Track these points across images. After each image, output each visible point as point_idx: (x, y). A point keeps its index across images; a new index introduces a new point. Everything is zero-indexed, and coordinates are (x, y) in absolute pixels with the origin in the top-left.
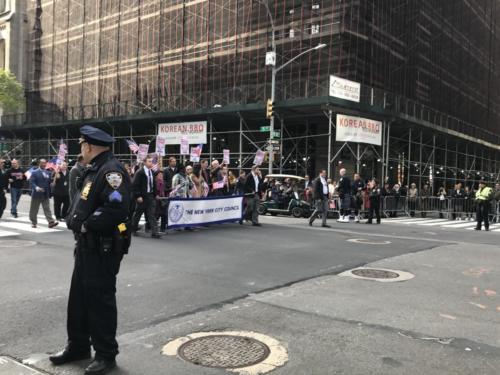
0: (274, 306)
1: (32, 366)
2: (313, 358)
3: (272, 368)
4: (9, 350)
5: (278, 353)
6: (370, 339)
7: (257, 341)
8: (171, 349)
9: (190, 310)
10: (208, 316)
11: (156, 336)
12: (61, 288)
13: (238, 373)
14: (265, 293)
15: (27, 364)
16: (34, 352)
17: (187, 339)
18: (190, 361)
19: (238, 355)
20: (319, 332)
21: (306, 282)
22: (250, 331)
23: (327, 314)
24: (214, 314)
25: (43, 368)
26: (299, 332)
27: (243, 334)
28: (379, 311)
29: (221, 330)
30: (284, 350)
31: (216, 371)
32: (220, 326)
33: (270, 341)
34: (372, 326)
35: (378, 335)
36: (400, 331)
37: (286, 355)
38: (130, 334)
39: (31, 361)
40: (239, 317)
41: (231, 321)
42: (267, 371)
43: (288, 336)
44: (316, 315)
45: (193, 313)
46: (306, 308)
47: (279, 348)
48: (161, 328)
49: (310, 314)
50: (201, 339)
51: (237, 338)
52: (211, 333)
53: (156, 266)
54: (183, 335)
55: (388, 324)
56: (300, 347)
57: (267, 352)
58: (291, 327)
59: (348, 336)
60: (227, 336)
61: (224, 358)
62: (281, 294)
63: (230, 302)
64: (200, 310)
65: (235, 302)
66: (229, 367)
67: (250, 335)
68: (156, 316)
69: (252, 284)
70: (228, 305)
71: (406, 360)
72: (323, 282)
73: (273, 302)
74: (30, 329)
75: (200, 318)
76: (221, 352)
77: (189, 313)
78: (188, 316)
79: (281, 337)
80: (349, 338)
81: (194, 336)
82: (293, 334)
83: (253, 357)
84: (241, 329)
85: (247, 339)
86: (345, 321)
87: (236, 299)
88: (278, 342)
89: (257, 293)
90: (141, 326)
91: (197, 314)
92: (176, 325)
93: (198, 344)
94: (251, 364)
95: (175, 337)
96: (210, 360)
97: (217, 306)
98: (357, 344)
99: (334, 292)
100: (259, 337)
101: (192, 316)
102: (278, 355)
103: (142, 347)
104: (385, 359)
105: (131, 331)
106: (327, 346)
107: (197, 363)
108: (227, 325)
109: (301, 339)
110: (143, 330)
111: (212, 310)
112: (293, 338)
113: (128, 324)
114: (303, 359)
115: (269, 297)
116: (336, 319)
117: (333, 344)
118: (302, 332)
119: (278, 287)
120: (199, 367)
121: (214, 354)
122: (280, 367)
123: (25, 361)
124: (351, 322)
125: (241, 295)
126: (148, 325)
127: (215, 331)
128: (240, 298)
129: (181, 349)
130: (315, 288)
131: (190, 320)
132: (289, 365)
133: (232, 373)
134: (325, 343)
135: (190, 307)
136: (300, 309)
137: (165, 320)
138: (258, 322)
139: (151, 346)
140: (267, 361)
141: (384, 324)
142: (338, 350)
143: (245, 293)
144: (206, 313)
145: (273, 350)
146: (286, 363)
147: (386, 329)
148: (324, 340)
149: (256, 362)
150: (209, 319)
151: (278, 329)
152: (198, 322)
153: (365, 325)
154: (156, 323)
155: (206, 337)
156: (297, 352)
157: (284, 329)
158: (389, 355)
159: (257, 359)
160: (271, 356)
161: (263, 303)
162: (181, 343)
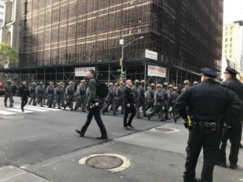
0: (124, 143)
1: (24, 169)
2: (141, 165)
3: (124, 169)
4: (14, 162)
5: (127, 162)
6: (164, 156)
8: (82, 161)
9: (90, 145)
11: (76, 156)
12: (35, 136)
13: (110, 171)
14: (120, 138)
15: (22, 169)
16: (24, 164)
17: (89, 157)
18: (90, 166)
19: (111, 163)
20: (143, 154)
21: (137, 133)
22: (115, 153)
23: (146, 146)
25: (28, 170)
26: (135, 154)
27: (112, 155)
28: (167, 145)
29: (102, 153)
30: (129, 161)
31: (101, 170)
33: (123, 158)
34: (164, 151)
35: (167, 155)
36: (176, 153)
37: (130, 163)
39: (23, 167)
40: (110, 148)
41: (107, 150)
42: (122, 170)
43: (130, 155)
44: (142, 147)
45: (91, 146)
46: (137, 144)
47: (127, 160)
48: (78, 153)
49: (139, 146)
50: (95, 157)
51: (109, 157)
54: (87, 155)
55: (171, 150)
56: (135, 160)
57: (122, 162)
58: (132, 152)
60: (106, 156)
61: (105, 165)
62: (127, 138)
64: (94, 145)
65: (108, 142)
66: (107, 169)
67: (115, 155)
68: (76, 148)
69: (115, 134)
70: (105, 143)
71: (178, 165)
72: (143, 133)
73: (124, 141)
74: (22, 153)
76: (103, 162)
78: (89, 148)
79: (127, 156)
80: (155, 156)
81: (92, 156)
82: (133, 154)
83: (116, 165)
85: (114, 157)
86: (153, 149)
88: (126, 158)
89: (117, 138)
90: (70, 152)
91: (93, 147)
92: (84, 151)
93: (93, 159)
94: (116, 167)
95: (84, 156)
96: (98, 166)
97: (101, 143)
98: (158, 159)
99: (148, 137)
100: (119, 156)
101: (91, 148)
102: (127, 164)
103: (70, 161)
104: (170, 165)
105: (65, 154)
106: (147, 160)
107: (93, 167)
108: (105, 151)
109: (136, 157)
110: (70, 154)
111: (99, 145)
112: (132, 156)
113: (64, 151)
114: (137, 165)
115: (122, 140)
116: (150, 148)
117: (149, 158)
119: (126, 135)
120: (94, 169)
121: (100, 163)
122: (127, 168)
123: (21, 167)
124: (155, 150)
126: (72, 151)
127: (100, 154)
128: (110, 140)
129: (86, 161)
130: (140, 135)
131: (90, 149)
132: (131, 168)
133: (108, 171)
134: (146, 158)
136: (135, 144)
137: (79, 149)
139: (74, 160)
140: (122, 166)
141: (169, 150)
142: (151, 161)
143: (112, 138)
144: (96, 146)
145: (124, 161)
147: (170, 152)
148: (145, 157)
149: (118, 167)
150: (98, 149)
151: (126, 152)
152: (93, 150)
153: (161, 151)
154: (76, 150)
155: (97, 156)
156: (135, 162)
157: (129, 152)
158: (172, 163)
159: (118, 165)
160: (124, 164)
161: (120, 142)
162: (86, 159)
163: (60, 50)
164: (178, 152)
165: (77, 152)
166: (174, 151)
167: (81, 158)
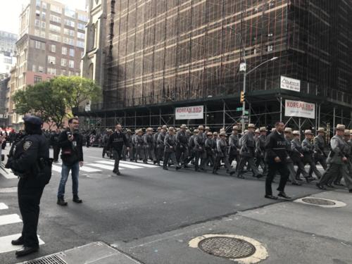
0: (254, 220)
1: (115, 248)
2: (285, 256)
3: (259, 260)
6: (322, 246)
7: (246, 242)
8: (194, 243)
9: (203, 220)
10: (213, 224)
11: (184, 235)
12: (126, 203)
13: (237, 262)
14: (248, 211)
15: (113, 247)
16: (116, 240)
17: (203, 238)
18: (206, 252)
19: (236, 250)
20: (286, 239)
21: (273, 205)
22: (241, 235)
23: (290, 227)
24: (217, 223)
25: (121, 249)
26: (273, 238)
27: (237, 237)
28: (326, 227)
29: (222, 234)
30: (264, 250)
31: (223, 260)
32: (222, 231)
33: (255, 243)
34: (323, 237)
35: (328, 243)
36: (343, 241)
37: (267, 253)
38: (169, 233)
39: (115, 245)
40: (233, 226)
41: (228, 228)
42: (255, 262)
43: (266, 240)
44: (283, 227)
45: (204, 222)
46: (275, 222)
47: (261, 248)
48: (186, 230)
49: (278, 226)
50: (211, 238)
51: (233, 239)
52: (217, 235)
54: (200, 235)
55: (333, 236)
56: (275, 248)
57: (253, 250)
58: (268, 234)
59: (306, 242)
61: (227, 251)
62: (257, 212)
63: (226, 216)
64: (209, 220)
65: (230, 216)
66: (231, 257)
67: (241, 237)
68: (182, 222)
69: (238, 205)
70: (225, 218)
71: (349, 261)
72: (284, 206)
73: (253, 217)
74: (112, 226)
75: (209, 225)
76: (224, 247)
77: (202, 222)
78: (202, 224)
79: (261, 240)
80: (308, 244)
81: (207, 236)
82: (269, 239)
83: (245, 252)
84: (235, 233)
85: (240, 240)
86: (302, 232)
87: (230, 214)
88: (259, 243)
89: (242, 211)
90: (175, 228)
91: (207, 222)
92: (196, 229)
93: (210, 241)
94: (244, 257)
95: (195, 236)
96: (218, 252)
97: (218, 218)
98: (313, 249)
99: (292, 213)
100: (247, 239)
101: (204, 224)
102: (261, 252)
103: (177, 241)
104: (334, 260)
105: (169, 231)
106: (293, 249)
107: (210, 254)
108: (226, 231)
109: (276, 243)
110: (176, 231)
111: (216, 221)
112: (269, 242)
113: (167, 226)
114: (278, 256)
115: (250, 214)
116: (296, 231)
117: (297, 247)
118: (275, 238)
119: (256, 208)
120: (212, 256)
121: (221, 249)
122: (263, 260)
123: (112, 245)
124: (307, 233)
125: (232, 212)
126: (179, 228)
127: (219, 234)
128: (232, 214)
129: (200, 244)
130: (279, 209)
131: (203, 226)
132: (269, 259)
133: (233, 261)
134: (291, 246)
136: (273, 223)
137: (188, 225)
138: (245, 230)
139: (181, 241)
140: (255, 255)
141: (330, 236)
142: (301, 252)
143: (235, 211)
144: (212, 222)
145: (258, 248)
146: (267, 258)
147: (332, 239)
148: (291, 244)
149: (247, 256)
150: (214, 226)
151: (259, 235)
153: (317, 236)
154: (183, 226)
155: (214, 238)
156: (274, 251)
157: (263, 235)
158: (337, 257)
159: (248, 253)
160: (256, 252)
161: (247, 218)
162: (199, 240)
163: (155, 84)
164: (347, 240)
165: (185, 228)
166: (338, 238)
167: (191, 239)
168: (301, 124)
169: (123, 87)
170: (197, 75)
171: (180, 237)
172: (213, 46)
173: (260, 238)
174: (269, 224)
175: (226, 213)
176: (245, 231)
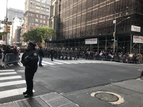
1: (62, 95)
2: (132, 102)
3: (120, 103)
4: (56, 90)
8: (93, 95)
9: (97, 85)
10: (101, 87)
11: (89, 91)
12: (66, 77)
13: (111, 103)
15: (61, 95)
16: (62, 92)
17: (97, 93)
18: (98, 98)
19: (110, 98)
20: (133, 95)
21: (127, 81)
22: (113, 92)
23: (134, 90)
24: (103, 87)
25: (64, 96)
27: (111, 93)
29: (105, 91)
30: (123, 99)
31: (105, 102)
32: (104, 90)
33: (119, 96)
37: (124, 100)
40: (109, 88)
42: (119, 104)
43: (124, 95)
44: (131, 90)
45: (97, 86)
46: (128, 88)
48: (90, 89)
49: (129, 90)
50: (100, 93)
51: (109, 94)
52: (102, 92)
53: (87, 74)
54: (95, 91)
56: (128, 99)
57: (118, 99)
58: (124, 93)
59: (141, 97)
60: (106, 93)
61: (107, 99)
62: (120, 83)
63: (107, 84)
64: (99, 85)
66: (108, 101)
67: (113, 93)
68: (88, 86)
69: (112, 80)
70: (106, 85)
72: (132, 81)
73: (118, 85)
74: (60, 86)
76: (106, 97)
77: (96, 86)
78: (96, 87)
79: (122, 95)
80: (142, 98)
81: (98, 92)
82: (125, 95)
84: (110, 92)
85: (112, 94)
86: (140, 93)
87: (108, 84)
89: (113, 82)
90: (85, 89)
91: (98, 87)
92: (93, 89)
93: (99, 94)
94: (114, 101)
95: (93, 92)
96: (103, 99)
97: (103, 85)
99: (136, 84)
100: (115, 94)
102: (121, 100)
103: (86, 94)
105: (83, 89)
106: (136, 99)
107: (100, 99)
108: (106, 90)
112: (125, 96)
113: (82, 87)
114: (129, 102)
115: (116, 84)
116: (137, 92)
118: (127, 95)
119: (119, 81)
120: (100, 100)
121: (104, 97)
122: (122, 103)
123: (60, 94)
124: (142, 93)
126: (87, 88)
127: (103, 91)
129: (95, 95)
130: (129, 82)
131: (97, 88)
132: (125, 103)
133: (109, 103)
134: (135, 98)
135: (96, 85)
136: (126, 88)
137: (90, 87)
139: (88, 93)
140: (118, 101)
142: (139, 101)
143: (110, 82)
145: (120, 98)
146: (124, 102)
150: (101, 88)
151: (120, 93)
152: (99, 89)
154: (88, 88)
157: (122, 93)
159: (115, 100)
160: (119, 100)
161: (115, 85)
162: (95, 94)
163: (77, 29)
167: (92, 93)
168: (141, 46)
169: (64, 31)
170: (95, 25)
171: (87, 92)
172: (101, 13)
173: (121, 94)
174: (125, 88)
175: (106, 83)
176: (114, 91)
